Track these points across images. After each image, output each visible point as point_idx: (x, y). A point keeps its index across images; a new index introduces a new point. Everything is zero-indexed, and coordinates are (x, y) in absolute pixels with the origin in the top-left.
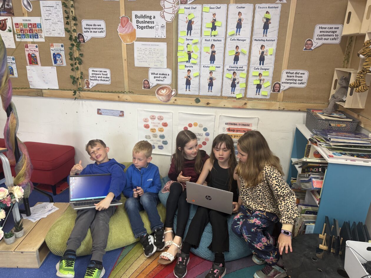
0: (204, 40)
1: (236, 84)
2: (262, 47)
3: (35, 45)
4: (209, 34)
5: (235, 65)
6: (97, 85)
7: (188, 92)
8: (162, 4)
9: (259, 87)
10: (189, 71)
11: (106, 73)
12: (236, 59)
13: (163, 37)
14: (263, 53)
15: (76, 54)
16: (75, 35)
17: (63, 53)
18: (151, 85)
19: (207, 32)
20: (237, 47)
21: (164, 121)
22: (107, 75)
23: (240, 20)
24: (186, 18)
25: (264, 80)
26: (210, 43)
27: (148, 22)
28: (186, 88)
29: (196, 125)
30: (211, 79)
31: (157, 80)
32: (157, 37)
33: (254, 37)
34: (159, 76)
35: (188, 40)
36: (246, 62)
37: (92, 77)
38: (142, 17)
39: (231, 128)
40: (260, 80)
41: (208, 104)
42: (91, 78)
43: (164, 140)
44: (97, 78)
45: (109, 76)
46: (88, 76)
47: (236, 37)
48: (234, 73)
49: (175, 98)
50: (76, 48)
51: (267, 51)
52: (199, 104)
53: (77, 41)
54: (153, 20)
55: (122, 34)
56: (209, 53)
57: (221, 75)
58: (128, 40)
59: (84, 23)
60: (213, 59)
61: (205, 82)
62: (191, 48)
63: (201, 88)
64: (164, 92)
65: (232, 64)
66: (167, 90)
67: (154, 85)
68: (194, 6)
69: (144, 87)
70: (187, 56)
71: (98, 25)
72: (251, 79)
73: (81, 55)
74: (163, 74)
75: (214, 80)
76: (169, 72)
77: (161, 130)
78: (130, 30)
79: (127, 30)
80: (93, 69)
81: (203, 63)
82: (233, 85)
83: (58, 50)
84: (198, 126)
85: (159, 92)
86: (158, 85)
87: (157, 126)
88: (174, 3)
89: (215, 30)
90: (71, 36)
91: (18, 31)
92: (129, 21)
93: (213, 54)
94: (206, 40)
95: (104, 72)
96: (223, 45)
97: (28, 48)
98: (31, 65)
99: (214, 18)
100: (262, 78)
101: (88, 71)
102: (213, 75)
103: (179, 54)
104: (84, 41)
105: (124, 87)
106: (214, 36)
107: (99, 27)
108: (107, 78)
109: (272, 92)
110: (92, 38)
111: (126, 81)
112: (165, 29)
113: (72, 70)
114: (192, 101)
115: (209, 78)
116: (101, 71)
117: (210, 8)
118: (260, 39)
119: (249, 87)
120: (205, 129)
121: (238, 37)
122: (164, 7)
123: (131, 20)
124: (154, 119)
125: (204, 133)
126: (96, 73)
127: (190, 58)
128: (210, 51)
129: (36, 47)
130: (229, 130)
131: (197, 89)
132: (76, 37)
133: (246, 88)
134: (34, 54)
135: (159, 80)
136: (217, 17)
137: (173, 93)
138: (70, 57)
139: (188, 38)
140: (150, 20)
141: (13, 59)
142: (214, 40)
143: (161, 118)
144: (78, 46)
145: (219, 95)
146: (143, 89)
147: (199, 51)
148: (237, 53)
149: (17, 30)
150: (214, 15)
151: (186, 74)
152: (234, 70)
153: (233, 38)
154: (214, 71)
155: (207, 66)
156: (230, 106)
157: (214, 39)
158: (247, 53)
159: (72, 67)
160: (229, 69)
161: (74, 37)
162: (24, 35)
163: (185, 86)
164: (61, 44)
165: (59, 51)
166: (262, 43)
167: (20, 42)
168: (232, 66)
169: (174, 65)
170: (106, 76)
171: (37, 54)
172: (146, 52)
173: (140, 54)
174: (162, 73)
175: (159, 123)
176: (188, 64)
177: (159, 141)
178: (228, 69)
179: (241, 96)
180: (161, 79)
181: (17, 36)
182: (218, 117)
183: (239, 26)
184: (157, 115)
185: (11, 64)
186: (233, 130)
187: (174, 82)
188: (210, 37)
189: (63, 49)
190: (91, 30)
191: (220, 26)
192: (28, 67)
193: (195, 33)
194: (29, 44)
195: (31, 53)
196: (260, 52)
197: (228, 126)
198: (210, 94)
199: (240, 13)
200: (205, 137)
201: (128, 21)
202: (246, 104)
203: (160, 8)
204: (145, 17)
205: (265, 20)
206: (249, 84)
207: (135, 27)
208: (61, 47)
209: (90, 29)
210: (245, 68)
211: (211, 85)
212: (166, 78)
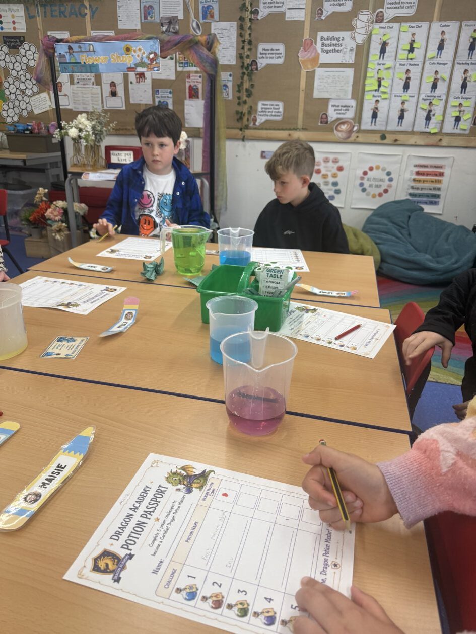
0: (398, 65)
1: (431, 116)
2: (466, 71)
3: (199, 75)
4: (406, 58)
5: (433, 94)
6: (267, 121)
7: (373, 128)
8: (353, 23)
9: (458, 119)
10: (377, 101)
11: (277, 107)
12: (434, 86)
13: (351, 62)
14: (466, 78)
15: (246, 85)
16: (247, 61)
17: (230, 84)
18: (330, 119)
19: (403, 55)
20: (436, 72)
21: (340, 164)
22: (279, 109)
23: (442, 41)
24: (381, 39)
25: (464, 111)
26: (406, 68)
27: (335, 45)
28: (372, 123)
29: (378, 167)
30: (403, 111)
31: (337, 113)
32: (344, 62)
33: (457, 60)
34: (340, 108)
35: (380, 64)
36: (445, 90)
37: (262, 112)
38: (328, 39)
39: (420, 171)
40: (460, 111)
41: (396, 140)
42: (260, 114)
43: (337, 188)
44: (267, 114)
45: (281, 110)
46: (256, 110)
47: (435, 61)
48: (430, 103)
49: (357, 135)
50: (248, 78)
51: (471, 76)
52: (385, 142)
53: (249, 69)
54: (341, 42)
55: (303, 59)
56: (403, 80)
57: (414, 105)
58: (309, 67)
59: (261, 47)
60: (406, 86)
61: (395, 114)
62: (382, 74)
63: (389, 122)
64: (344, 127)
65: (428, 92)
66: (348, 125)
67: (333, 119)
68: (391, 25)
69: (321, 122)
70: (376, 84)
71: (276, 50)
72: (449, 110)
73: (252, 86)
74: (346, 106)
75: (405, 111)
76: (353, 103)
77: (335, 176)
78: (313, 54)
79: (309, 55)
80: (263, 103)
81: (395, 92)
82: (428, 118)
83: (225, 80)
84: (380, 170)
85: (339, 128)
86: (338, 119)
87: (330, 171)
88: (368, 22)
89: (412, 53)
90: (243, 63)
91: (181, 59)
92: (314, 44)
93: (408, 80)
94: (401, 65)
95: (276, 105)
96: (420, 70)
97: (190, 78)
98: (191, 99)
99: (413, 39)
100: (463, 109)
101: (257, 105)
102: (406, 106)
103: (367, 82)
104: (257, 69)
105: (297, 123)
106: (411, 59)
107: (278, 52)
108: (278, 112)
109: (472, 126)
110: (268, 66)
111: (301, 115)
112: (354, 53)
113: (239, 104)
114: (377, 138)
115: (400, 109)
116: (272, 105)
117: (410, 27)
118: (464, 62)
119: (446, 120)
120: (389, 174)
121: (439, 60)
122: (356, 26)
123: (316, 44)
124: (328, 161)
125: (387, 178)
126: (266, 107)
127: (380, 85)
128: (404, 77)
129: (200, 77)
130: (418, 173)
131: (385, 123)
132: (248, 64)
133: (443, 121)
134: (196, 86)
135: (340, 114)
136: (416, 38)
137: (355, 128)
138: (237, 89)
139: (380, 63)
140: (338, 43)
141: (170, 92)
142: (410, 65)
143: (336, 161)
144: (250, 75)
145: (410, 130)
146: (319, 124)
147: (391, 78)
148: (435, 79)
149: (179, 58)
150: (413, 35)
151: (373, 106)
152: (430, 99)
153: (432, 62)
154: (406, 100)
155: (398, 95)
156: (422, 143)
157: (410, 63)
158: (447, 79)
159: (238, 101)
160: (425, 98)
161: (246, 65)
162: (187, 63)
163: (371, 119)
164: (229, 73)
165: (227, 81)
166: (466, 67)
167: (182, 72)
168: (429, 95)
169: (360, 94)
170: (277, 110)
171: (200, 86)
172: (329, 81)
173: (321, 84)
174: (344, 105)
175: (333, 167)
176: (376, 94)
177: (330, 190)
178: (423, 99)
179: (436, 131)
180: (342, 112)
181: (179, 64)
182: (405, 158)
183: (441, 47)
184: (332, 157)
185: (167, 98)
186: (423, 174)
187: (358, 115)
188: (405, 61)
189: (231, 78)
190: (267, 56)
191: (419, 47)
192: (187, 102)
193: (388, 57)
194: (192, 73)
195: (192, 85)
196: (462, 77)
197: (416, 169)
198: (400, 129)
199: (443, 33)
200: (387, 182)
201: (312, 44)
202: (441, 140)
203: (351, 28)
204: (333, 38)
205: (472, 40)
206: (447, 115)
207: (319, 51)
208: (229, 77)
209: (266, 54)
210: (444, 97)
211: (401, 117)
212: (348, 110)
